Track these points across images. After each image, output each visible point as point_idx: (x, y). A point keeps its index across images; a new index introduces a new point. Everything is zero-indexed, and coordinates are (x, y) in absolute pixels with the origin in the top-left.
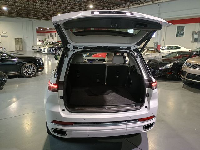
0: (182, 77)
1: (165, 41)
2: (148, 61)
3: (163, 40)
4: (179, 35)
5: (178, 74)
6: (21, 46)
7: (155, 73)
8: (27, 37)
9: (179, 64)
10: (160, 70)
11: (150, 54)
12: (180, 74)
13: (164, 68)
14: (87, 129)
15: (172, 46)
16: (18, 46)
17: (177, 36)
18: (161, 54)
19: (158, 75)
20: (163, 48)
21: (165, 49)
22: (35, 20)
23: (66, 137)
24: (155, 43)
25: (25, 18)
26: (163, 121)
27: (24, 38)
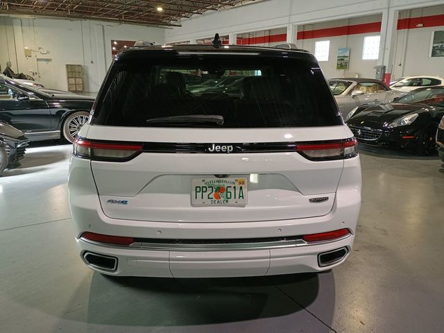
0: (438, 146)
1: (404, 67)
2: (357, 108)
3: (400, 65)
4: (438, 51)
5: (431, 139)
6: (79, 81)
7: (372, 137)
8: (92, 62)
9: (434, 116)
10: (386, 129)
11: (363, 94)
12: (434, 140)
13: (395, 124)
14: (167, 256)
15: (421, 79)
16: (72, 81)
17: (434, 54)
18: (390, 94)
19: (379, 141)
20: (398, 84)
21: (402, 84)
22: (109, 23)
23: (115, 274)
24: (378, 70)
25: (88, 18)
26: (380, 247)
27: (86, 65)
